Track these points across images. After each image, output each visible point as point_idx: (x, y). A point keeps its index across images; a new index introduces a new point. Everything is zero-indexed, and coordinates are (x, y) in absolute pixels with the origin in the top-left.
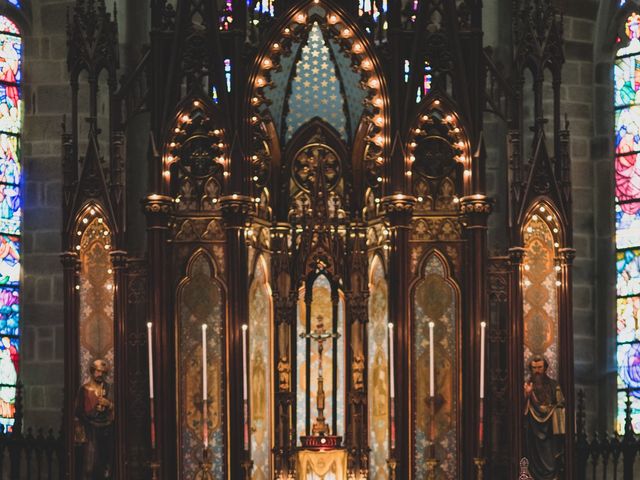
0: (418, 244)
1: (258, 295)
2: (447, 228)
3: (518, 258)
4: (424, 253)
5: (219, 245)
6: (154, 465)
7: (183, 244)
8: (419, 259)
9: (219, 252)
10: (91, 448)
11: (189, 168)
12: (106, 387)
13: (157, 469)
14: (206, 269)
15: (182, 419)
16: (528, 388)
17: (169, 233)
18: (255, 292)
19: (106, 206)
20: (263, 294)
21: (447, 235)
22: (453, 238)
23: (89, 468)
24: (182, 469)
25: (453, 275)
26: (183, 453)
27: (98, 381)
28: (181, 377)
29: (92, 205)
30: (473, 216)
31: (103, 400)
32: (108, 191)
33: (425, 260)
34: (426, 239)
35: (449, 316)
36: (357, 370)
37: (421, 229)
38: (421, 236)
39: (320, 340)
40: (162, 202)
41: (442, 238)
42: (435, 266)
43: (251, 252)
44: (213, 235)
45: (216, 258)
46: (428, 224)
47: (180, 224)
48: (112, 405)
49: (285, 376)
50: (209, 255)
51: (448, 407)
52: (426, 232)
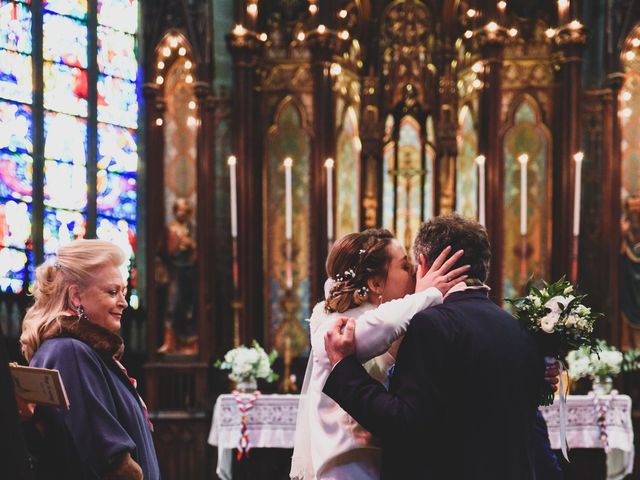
0: (510, 90)
1: (347, 148)
2: (539, 73)
3: (618, 85)
4: (514, 98)
5: (307, 93)
6: (236, 305)
7: (271, 93)
8: (510, 105)
9: (308, 100)
10: (174, 289)
11: (277, 15)
12: (189, 226)
13: (240, 310)
14: (295, 118)
15: (270, 267)
16: (625, 226)
17: (257, 80)
18: (343, 144)
19: (188, 37)
20: (352, 147)
21: (539, 81)
22: (545, 83)
23: (171, 308)
24: (270, 318)
25: (544, 121)
26: (270, 302)
27: (181, 221)
28: (268, 226)
29: (174, 34)
30: (569, 47)
31: (186, 240)
32: (190, 20)
33: (515, 106)
34: (517, 84)
35: (539, 163)
36: (446, 206)
37: (512, 74)
38: (512, 81)
39: (408, 176)
40: (247, 37)
41: (534, 83)
42: (527, 113)
43: (340, 104)
44: (301, 83)
45: (305, 107)
46: (520, 69)
47: (269, 73)
48: (194, 245)
49: (371, 213)
50: (297, 104)
51: (536, 256)
52: (517, 78)
